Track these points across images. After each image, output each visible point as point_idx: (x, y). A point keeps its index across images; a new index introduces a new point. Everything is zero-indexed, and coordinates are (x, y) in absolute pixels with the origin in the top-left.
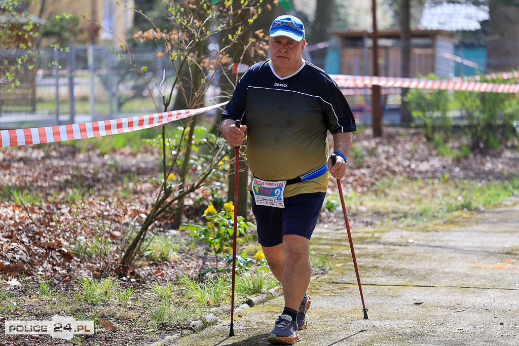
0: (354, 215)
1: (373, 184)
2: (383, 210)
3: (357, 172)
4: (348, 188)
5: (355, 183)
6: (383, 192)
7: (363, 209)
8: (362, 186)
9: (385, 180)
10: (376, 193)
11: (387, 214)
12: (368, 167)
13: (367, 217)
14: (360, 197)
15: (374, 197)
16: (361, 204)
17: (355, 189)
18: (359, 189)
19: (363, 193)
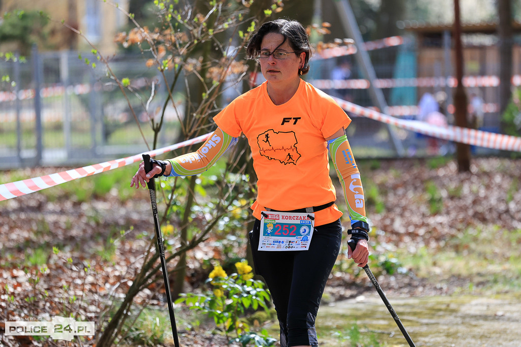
0: (423, 279)
1: (453, 237)
2: (464, 272)
3: (432, 221)
4: (418, 243)
5: (427, 237)
6: (467, 247)
7: (437, 270)
8: (438, 239)
9: (471, 231)
10: (457, 249)
11: (470, 278)
12: (448, 213)
13: (441, 281)
14: (434, 255)
15: (452, 254)
16: (435, 264)
17: (427, 244)
18: (433, 244)
19: (439, 249)
